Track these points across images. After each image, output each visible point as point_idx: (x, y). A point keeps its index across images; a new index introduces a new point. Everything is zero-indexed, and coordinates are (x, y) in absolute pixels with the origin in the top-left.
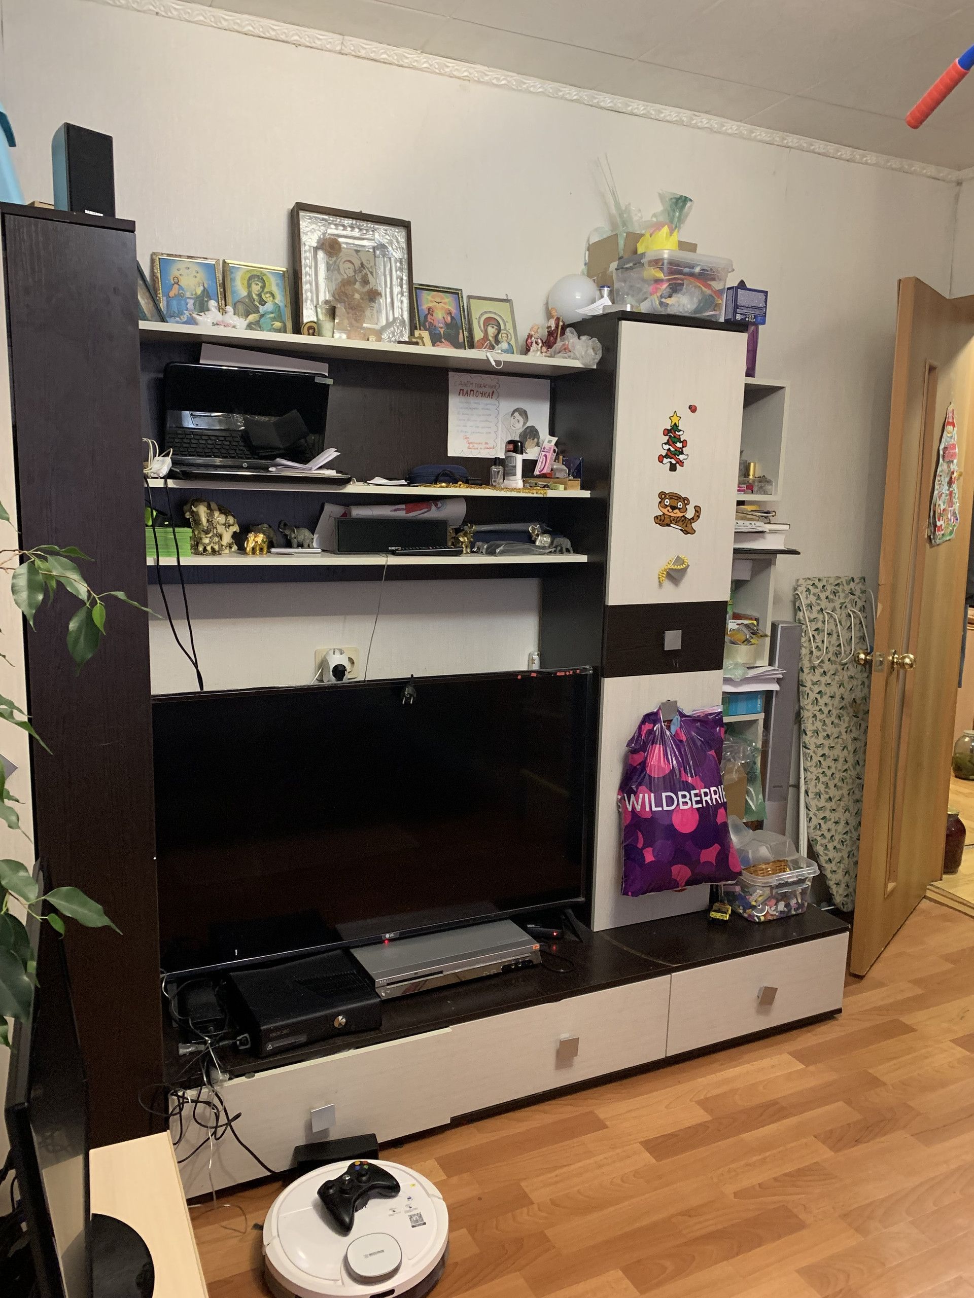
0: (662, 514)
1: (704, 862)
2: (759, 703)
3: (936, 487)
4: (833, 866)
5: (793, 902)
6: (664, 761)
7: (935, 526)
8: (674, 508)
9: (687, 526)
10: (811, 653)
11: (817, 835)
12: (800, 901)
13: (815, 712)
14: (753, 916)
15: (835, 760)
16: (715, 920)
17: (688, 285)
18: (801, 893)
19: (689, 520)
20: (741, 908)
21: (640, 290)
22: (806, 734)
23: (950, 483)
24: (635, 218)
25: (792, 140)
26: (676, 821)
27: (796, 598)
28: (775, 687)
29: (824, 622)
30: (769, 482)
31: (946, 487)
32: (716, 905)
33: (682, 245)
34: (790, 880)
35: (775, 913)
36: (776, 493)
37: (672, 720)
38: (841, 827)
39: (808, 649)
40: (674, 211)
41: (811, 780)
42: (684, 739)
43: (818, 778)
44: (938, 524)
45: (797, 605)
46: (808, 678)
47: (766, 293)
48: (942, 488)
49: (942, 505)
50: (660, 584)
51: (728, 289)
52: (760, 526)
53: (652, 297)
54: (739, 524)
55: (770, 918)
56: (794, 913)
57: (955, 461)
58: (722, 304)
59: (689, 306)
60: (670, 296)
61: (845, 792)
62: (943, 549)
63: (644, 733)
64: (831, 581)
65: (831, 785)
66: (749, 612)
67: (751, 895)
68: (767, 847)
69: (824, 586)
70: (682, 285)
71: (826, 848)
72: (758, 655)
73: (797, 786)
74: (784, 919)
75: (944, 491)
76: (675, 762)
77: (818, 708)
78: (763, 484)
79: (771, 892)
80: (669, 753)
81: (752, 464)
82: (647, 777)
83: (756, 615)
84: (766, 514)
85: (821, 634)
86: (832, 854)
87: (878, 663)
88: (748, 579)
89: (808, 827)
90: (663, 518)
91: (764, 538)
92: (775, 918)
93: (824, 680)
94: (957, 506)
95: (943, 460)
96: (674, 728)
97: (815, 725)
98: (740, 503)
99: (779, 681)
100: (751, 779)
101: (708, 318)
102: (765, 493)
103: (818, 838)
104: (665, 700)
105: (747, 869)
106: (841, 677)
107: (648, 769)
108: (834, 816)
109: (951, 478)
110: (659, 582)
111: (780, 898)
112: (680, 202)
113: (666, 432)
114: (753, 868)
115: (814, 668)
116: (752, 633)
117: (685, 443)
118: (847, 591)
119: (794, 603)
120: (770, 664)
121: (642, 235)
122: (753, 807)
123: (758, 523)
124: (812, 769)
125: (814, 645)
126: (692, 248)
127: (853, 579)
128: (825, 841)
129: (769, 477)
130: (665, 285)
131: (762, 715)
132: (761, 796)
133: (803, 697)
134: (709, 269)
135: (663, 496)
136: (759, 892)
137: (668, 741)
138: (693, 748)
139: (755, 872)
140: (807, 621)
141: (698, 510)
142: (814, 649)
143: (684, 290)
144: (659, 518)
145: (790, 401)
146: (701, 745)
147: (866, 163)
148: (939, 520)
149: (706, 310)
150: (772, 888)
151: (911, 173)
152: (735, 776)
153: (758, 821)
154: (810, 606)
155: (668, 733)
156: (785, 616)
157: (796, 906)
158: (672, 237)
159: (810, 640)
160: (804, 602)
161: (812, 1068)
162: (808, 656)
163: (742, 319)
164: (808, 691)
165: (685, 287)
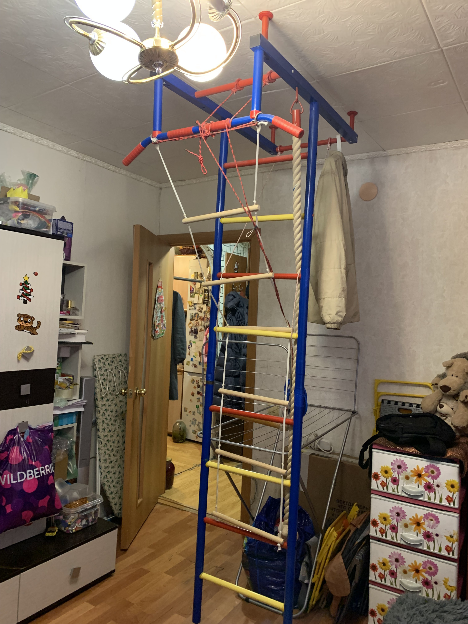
0: (19, 325)
1: (41, 507)
2: (74, 418)
3: (155, 314)
4: (113, 496)
5: (90, 519)
6: (19, 454)
7: (155, 331)
8: (26, 322)
9: (33, 331)
10: (101, 390)
11: (105, 481)
12: (93, 517)
13: (103, 420)
14: (69, 531)
15: (113, 442)
16: (49, 537)
17: (32, 215)
18: (94, 513)
19: (35, 328)
20: (63, 527)
21: (7, 215)
22: (99, 431)
23: (161, 312)
24: (7, 180)
25: (88, 158)
26: (25, 487)
27: (94, 364)
28: (82, 409)
29: (107, 376)
30: (78, 310)
31: (159, 314)
32: (50, 529)
33: (30, 196)
34: (88, 508)
35: (81, 526)
36: (81, 316)
37: (25, 432)
38: (117, 475)
39: (100, 389)
40: (29, 180)
41: (102, 453)
42: (31, 441)
43: (105, 452)
44: (156, 330)
45: (94, 367)
46: (99, 403)
47: (72, 224)
48: (157, 314)
49: (158, 322)
50: (19, 361)
51: (54, 219)
52: (72, 331)
53: (13, 219)
54: (62, 330)
55: (79, 529)
56: (90, 524)
57: (163, 303)
58: (51, 226)
59: (33, 225)
60: (23, 220)
61: (118, 457)
62: (159, 341)
63: (8, 441)
64: (110, 356)
65: (112, 454)
66: (69, 373)
67: (68, 519)
68: (77, 492)
69: (107, 359)
70: (29, 215)
71: (110, 487)
72: (73, 394)
73: (95, 458)
74: (86, 528)
75: (158, 316)
76: (25, 455)
77: (105, 418)
78: (75, 311)
79: (79, 516)
80: (22, 450)
81: (70, 301)
82: (9, 465)
83: (73, 374)
84: (76, 325)
85: (106, 381)
86: (112, 489)
87: (130, 394)
88: (69, 356)
89: (101, 478)
90: (20, 327)
91: (75, 336)
92: (81, 529)
93: (107, 403)
94: (165, 322)
95: (158, 302)
96: (25, 437)
97: (103, 426)
98: (61, 320)
99: (84, 406)
100: (70, 457)
101: (44, 232)
102: (76, 315)
103: (106, 483)
104: (20, 422)
105: (66, 505)
106: (116, 401)
107: (10, 461)
108: (113, 470)
109: (162, 310)
110: (18, 359)
111: (83, 518)
112: (32, 176)
113: (21, 284)
114: (69, 505)
115: (102, 398)
116: (70, 383)
117: (32, 290)
118: (118, 360)
119: (93, 367)
120: (80, 397)
121: (10, 189)
122: (71, 472)
123: (71, 330)
124: (103, 448)
125: (102, 387)
126: (37, 199)
127: (121, 355)
128: (109, 484)
129: (77, 308)
130: (20, 214)
131: (76, 424)
132: (75, 466)
133: (98, 413)
134: (43, 209)
135: (20, 316)
136: (72, 517)
137: (21, 444)
138: (36, 445)
139: (70, 507)
140: (99, 375)
141: (39, 323)
142: (102, 389)
143: (30, 218)
144: (18, 327)
145: (87, 273)
146: (40, 444)
147: (121, 174)
148: (157, 328)
149: (42, 228)
150: (79, 513)
151: (141, 181)
152: (61, 457)
153: (74, 479)
154: (100, 368)
155: (22, 439)
156: (88, 373)
157: (92, 520)
158: (24, 192)
159: (100, 385)
160: (97, 366)
161: (98, 606)
162: (100, 392)
163: (60, 234)
164: (100, 410)
165: (31, 216)
